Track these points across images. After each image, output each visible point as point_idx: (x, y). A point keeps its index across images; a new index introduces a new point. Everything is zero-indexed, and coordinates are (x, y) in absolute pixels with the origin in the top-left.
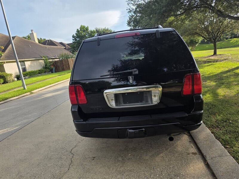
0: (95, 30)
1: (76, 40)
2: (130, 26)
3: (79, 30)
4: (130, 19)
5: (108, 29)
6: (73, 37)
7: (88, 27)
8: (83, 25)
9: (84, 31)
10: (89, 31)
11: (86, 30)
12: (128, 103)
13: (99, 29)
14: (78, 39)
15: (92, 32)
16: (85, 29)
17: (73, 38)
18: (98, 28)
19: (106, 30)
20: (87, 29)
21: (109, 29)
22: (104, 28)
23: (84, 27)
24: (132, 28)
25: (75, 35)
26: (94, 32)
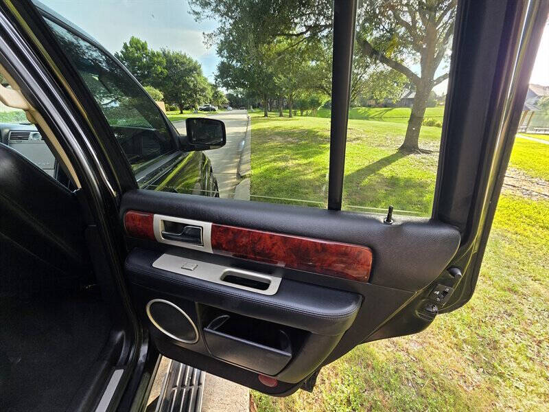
0: (161, 52)
2: (222, 57)
3: (129, 45)
5: (185, 56)
7: (146, 42)
8: (135, 36)
9: (137, 49)
10: (148, 51)
11: (143, 48)
13: (169, 53)
15: (153, 54)
16: (139, 45)
18: (166, 50)
19: (181, 57)
21: (188, 57)
22: (178, 52)
23: (138, 41)
24: (225, 61)
25: (120, 54)
26: (159, 55)
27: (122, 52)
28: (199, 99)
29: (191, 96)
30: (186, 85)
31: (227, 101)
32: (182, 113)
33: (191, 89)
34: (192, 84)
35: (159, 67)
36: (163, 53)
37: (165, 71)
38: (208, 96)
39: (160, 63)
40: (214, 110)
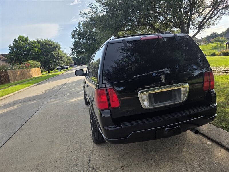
0: (36, 41)
1: (13, 50)
3: (17, 40)
4: (74, 32)
5: (50, 41)
6: (10, 47)
7: (28, 37)
8: (21, 35)
9: (23, 41)
10: (29, 41)
12: (159, 102)
13: (41, 40)
14: (16, 50)
15: (32, 43)
16: (24, 39)
17: (10, 49)
18: (39, 39)
19: (48, 42)
20: (27, 39)
21: (52, 41)
22: (46, 39)
23: (23, 37)
24: (77, 40)
25: (12, 45)
26: (35, 43)
27: (13, 44)
28: (60, 63)
29: (55, 62)
30: (52, 56)
31: (73, 62)
32: (49, 73)
33: (55, 58)
34: (56, 55)
35: (36, 49)
36: (37, 41)
37: (40, 51)
38: (65, 60)
39: (36, 47)
40: (67, 68)
